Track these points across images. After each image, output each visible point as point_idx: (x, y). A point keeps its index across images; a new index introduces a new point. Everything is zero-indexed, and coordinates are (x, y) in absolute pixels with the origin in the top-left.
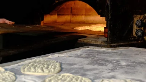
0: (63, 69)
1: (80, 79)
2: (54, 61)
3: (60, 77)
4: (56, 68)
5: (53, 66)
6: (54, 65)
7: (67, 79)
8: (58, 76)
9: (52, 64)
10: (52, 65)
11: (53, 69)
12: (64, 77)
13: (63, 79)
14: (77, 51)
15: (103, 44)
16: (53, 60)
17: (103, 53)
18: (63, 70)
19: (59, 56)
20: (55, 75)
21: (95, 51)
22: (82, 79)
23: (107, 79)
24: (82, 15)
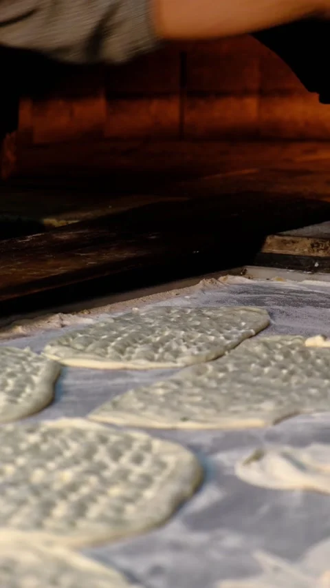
0: (66, 393)
1: (136, 446)
2: (27, 350)
3: (33, 438)
4: (28, 390)
5: (11, 382)
6: (23, 370)
7: (67, 447)
8: (22, 434)
9: (9, 370)
10: (12, 375)
11: (11, 393)
12: (50, 438)
13: (44, 447)
14: (173, 293)
15: (321, 254)
16: (23, 348)
17: (314, 304)
18: (64, 399)
19: (65, 322)
20: (10, 427)
21: (277, 290)
22: (148, 448)
23: (288, 449)
24: (246, 93)
